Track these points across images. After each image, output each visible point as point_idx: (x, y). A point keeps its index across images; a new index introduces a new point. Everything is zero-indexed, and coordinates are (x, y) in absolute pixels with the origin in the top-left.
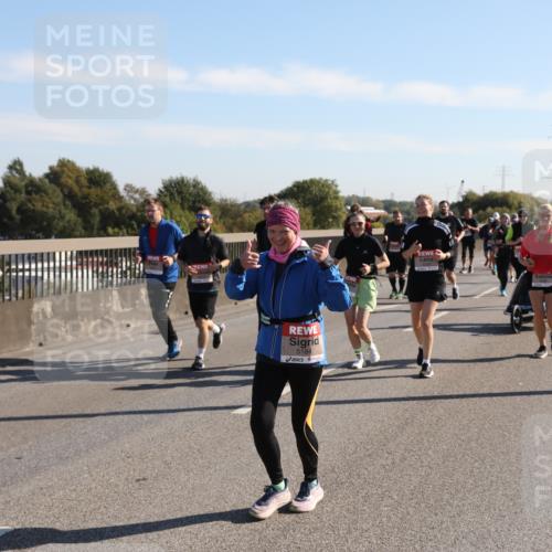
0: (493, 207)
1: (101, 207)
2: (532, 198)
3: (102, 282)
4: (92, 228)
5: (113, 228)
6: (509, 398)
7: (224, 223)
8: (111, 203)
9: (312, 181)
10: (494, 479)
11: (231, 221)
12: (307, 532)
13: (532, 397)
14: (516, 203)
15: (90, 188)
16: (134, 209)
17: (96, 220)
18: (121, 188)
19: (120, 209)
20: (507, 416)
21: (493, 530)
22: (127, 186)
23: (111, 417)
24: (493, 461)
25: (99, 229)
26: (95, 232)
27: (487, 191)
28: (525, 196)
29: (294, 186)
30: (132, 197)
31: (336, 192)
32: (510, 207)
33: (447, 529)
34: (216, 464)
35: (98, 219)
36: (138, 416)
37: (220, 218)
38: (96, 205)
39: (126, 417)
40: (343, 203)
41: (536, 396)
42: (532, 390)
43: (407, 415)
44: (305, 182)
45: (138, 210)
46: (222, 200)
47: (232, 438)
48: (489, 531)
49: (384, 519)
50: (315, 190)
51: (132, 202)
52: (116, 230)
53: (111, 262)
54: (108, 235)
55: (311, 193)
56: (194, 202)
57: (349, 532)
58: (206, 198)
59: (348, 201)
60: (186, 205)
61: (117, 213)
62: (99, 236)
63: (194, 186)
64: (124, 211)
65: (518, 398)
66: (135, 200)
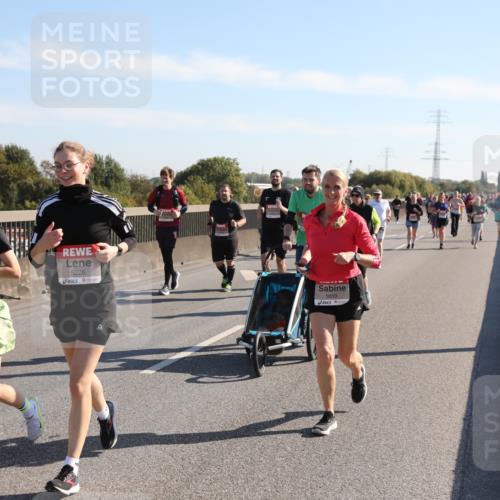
0: (377, 185)
1: (19, 182)
2: (412, 177)
3: (19, 251)
4: (11, 201)
5: (31, 201)
6: (391, 357)
7: (134, 198)
8: (29, 178)
9: (215, 159)
10: (377, 430)
11: (141, 195)
12: (207, 482)
13: (411, 356)
14: (398, 181)
15: (8, 164)
16: (51, 184)
17: (14, 194)
18: (38, 164)
19: (37, 184)
20: (389, 373)
21: (376, 477)
22: (44, 162)
23: (26, 378)
24: (376, 414)
25: (17, 203)
26: (14, 204)
27: (372, 170)
28: (405, 175)
29: (199, 164)
30: (48, 173)
31: (238, 170)
32: (392, 185)
33: (335, 477)
34: (125, 420)
35: (16, 193)
36: (53, 376)
37: (132, 192)
38: (14, 180)
39: (41, 378)
40: (243, 179)
41: (415, 355)
42: (411, 349)
43: (300, 374)
44: (209, 160)
45: (54, 185)
46: (133, 176)
47: (140, 396)
48: (372, 478)
49: (279, 469)
50: (218, 168)
51: (49, 177)
52: (34, 203)
53: (28, 233)
54: (26, 208)
55: (214, 170)
56: (107, 178)
57: (247, 482)
58: (118, 174)
59: (249, 178)
60: (99, 181)
61: (34, 187)
62: (18, 209)
63: (107, 163)
64: (41, 186)
65: (399, 357)
66: (51, 175)
